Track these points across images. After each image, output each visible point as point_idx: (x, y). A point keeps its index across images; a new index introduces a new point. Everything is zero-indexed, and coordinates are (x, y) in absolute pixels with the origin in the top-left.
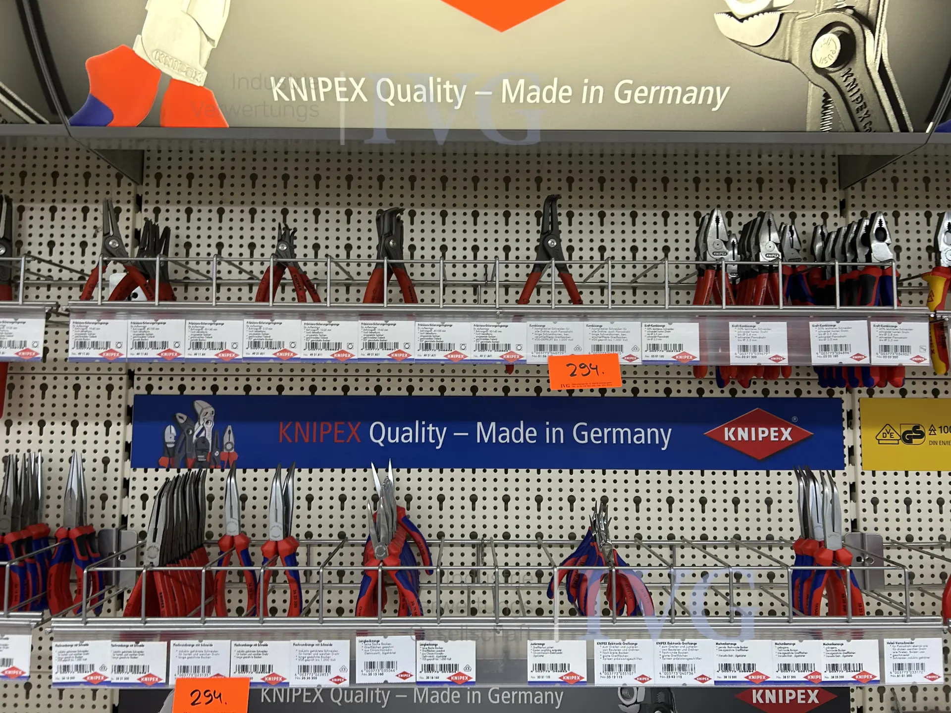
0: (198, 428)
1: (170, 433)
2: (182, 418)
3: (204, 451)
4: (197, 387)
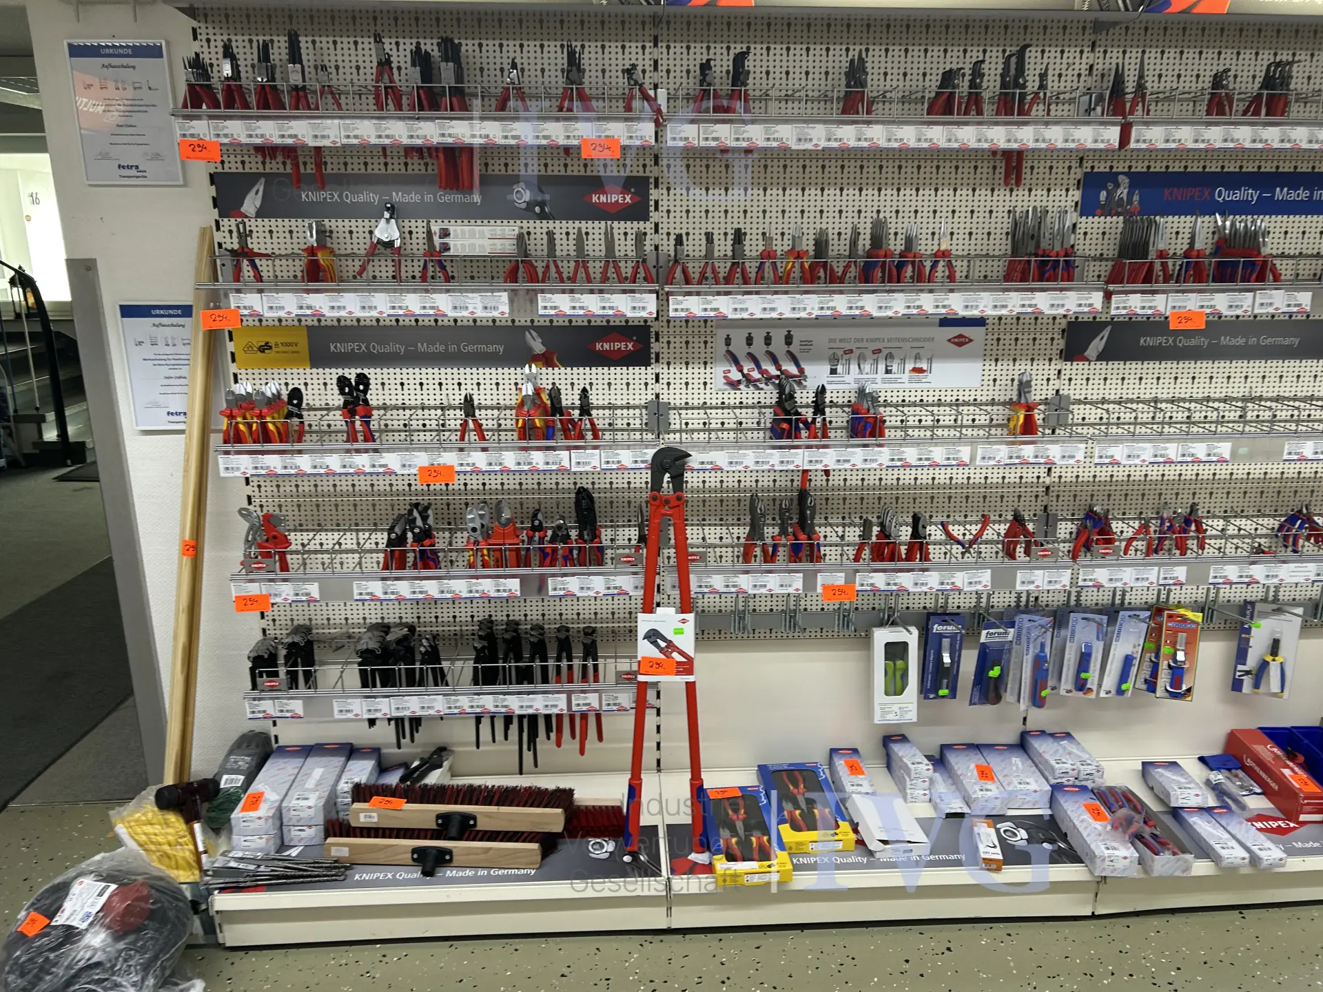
0: (1119, 192)
1: (1103, 195)
2: (1110, 186)
3: (1121, 206)
4: (1120, 167)
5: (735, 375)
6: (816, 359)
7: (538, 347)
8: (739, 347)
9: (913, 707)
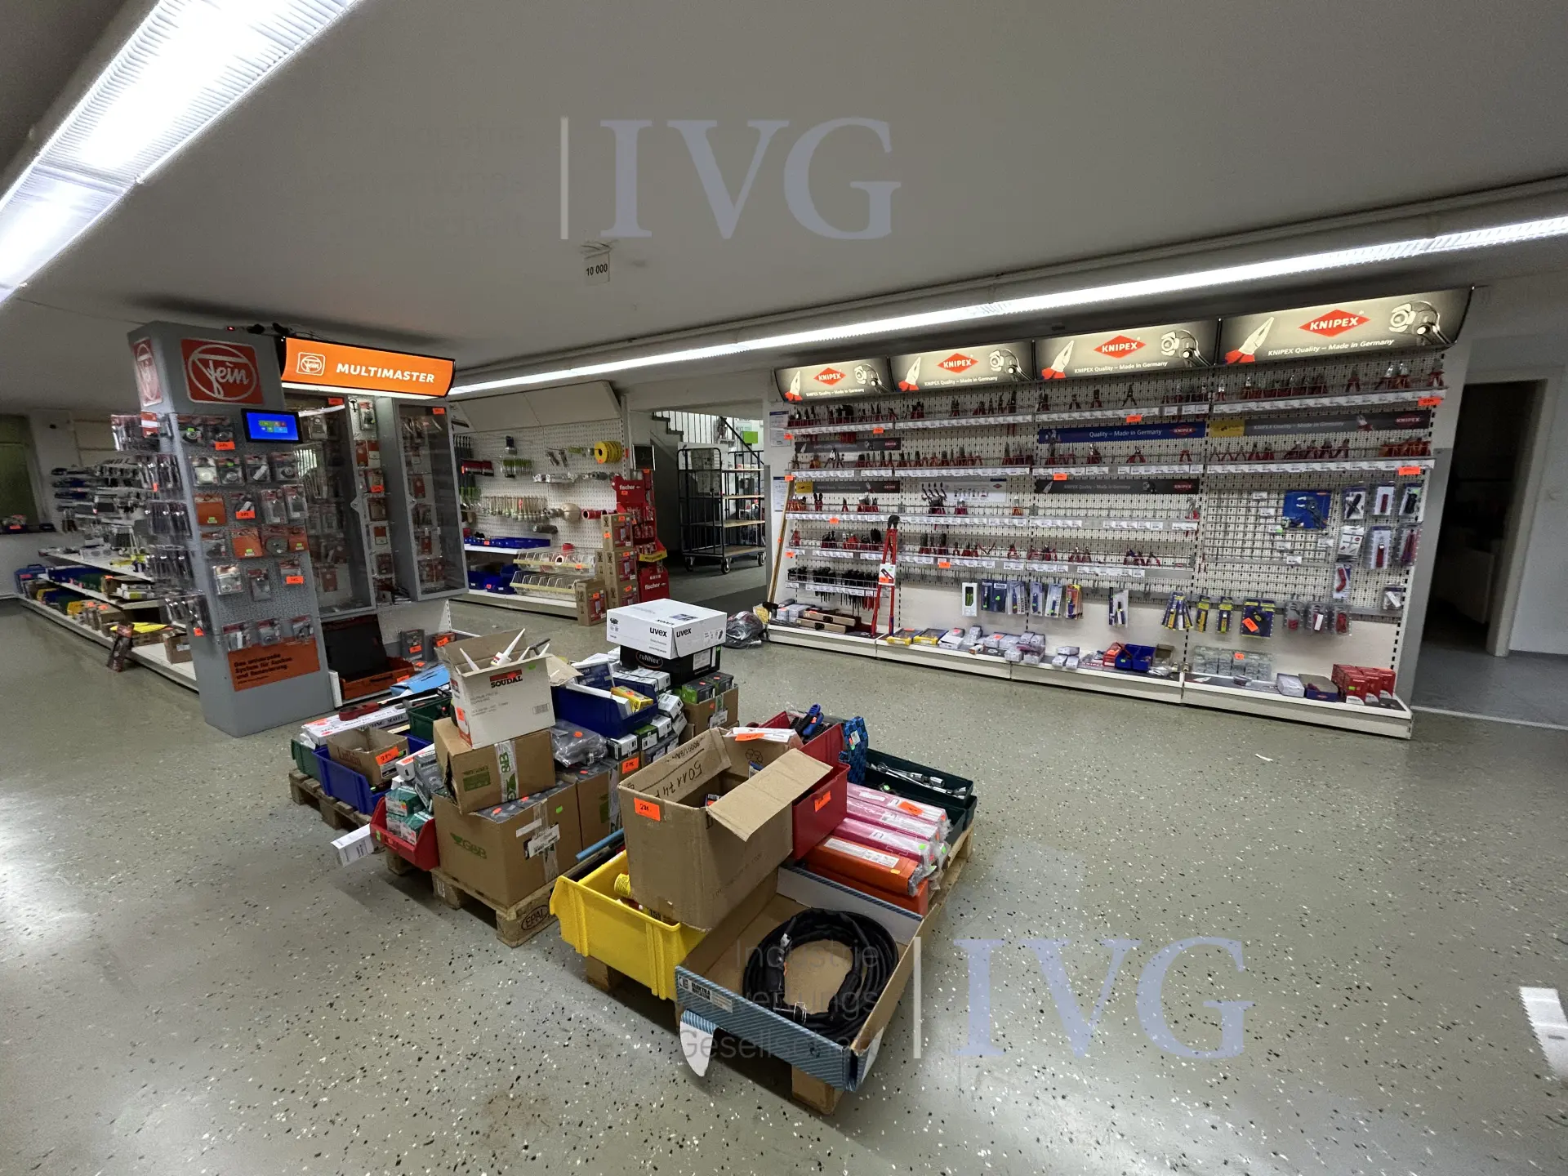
0: (1052, 435)
1: (1047, 436)
2: (1049, 433)
3: (1053, 440)
4: (1053, 427)
5: (925, 496)
6: (950, 491)
7: (869, 487)
8: (926, 488)
9: (975, 611)
